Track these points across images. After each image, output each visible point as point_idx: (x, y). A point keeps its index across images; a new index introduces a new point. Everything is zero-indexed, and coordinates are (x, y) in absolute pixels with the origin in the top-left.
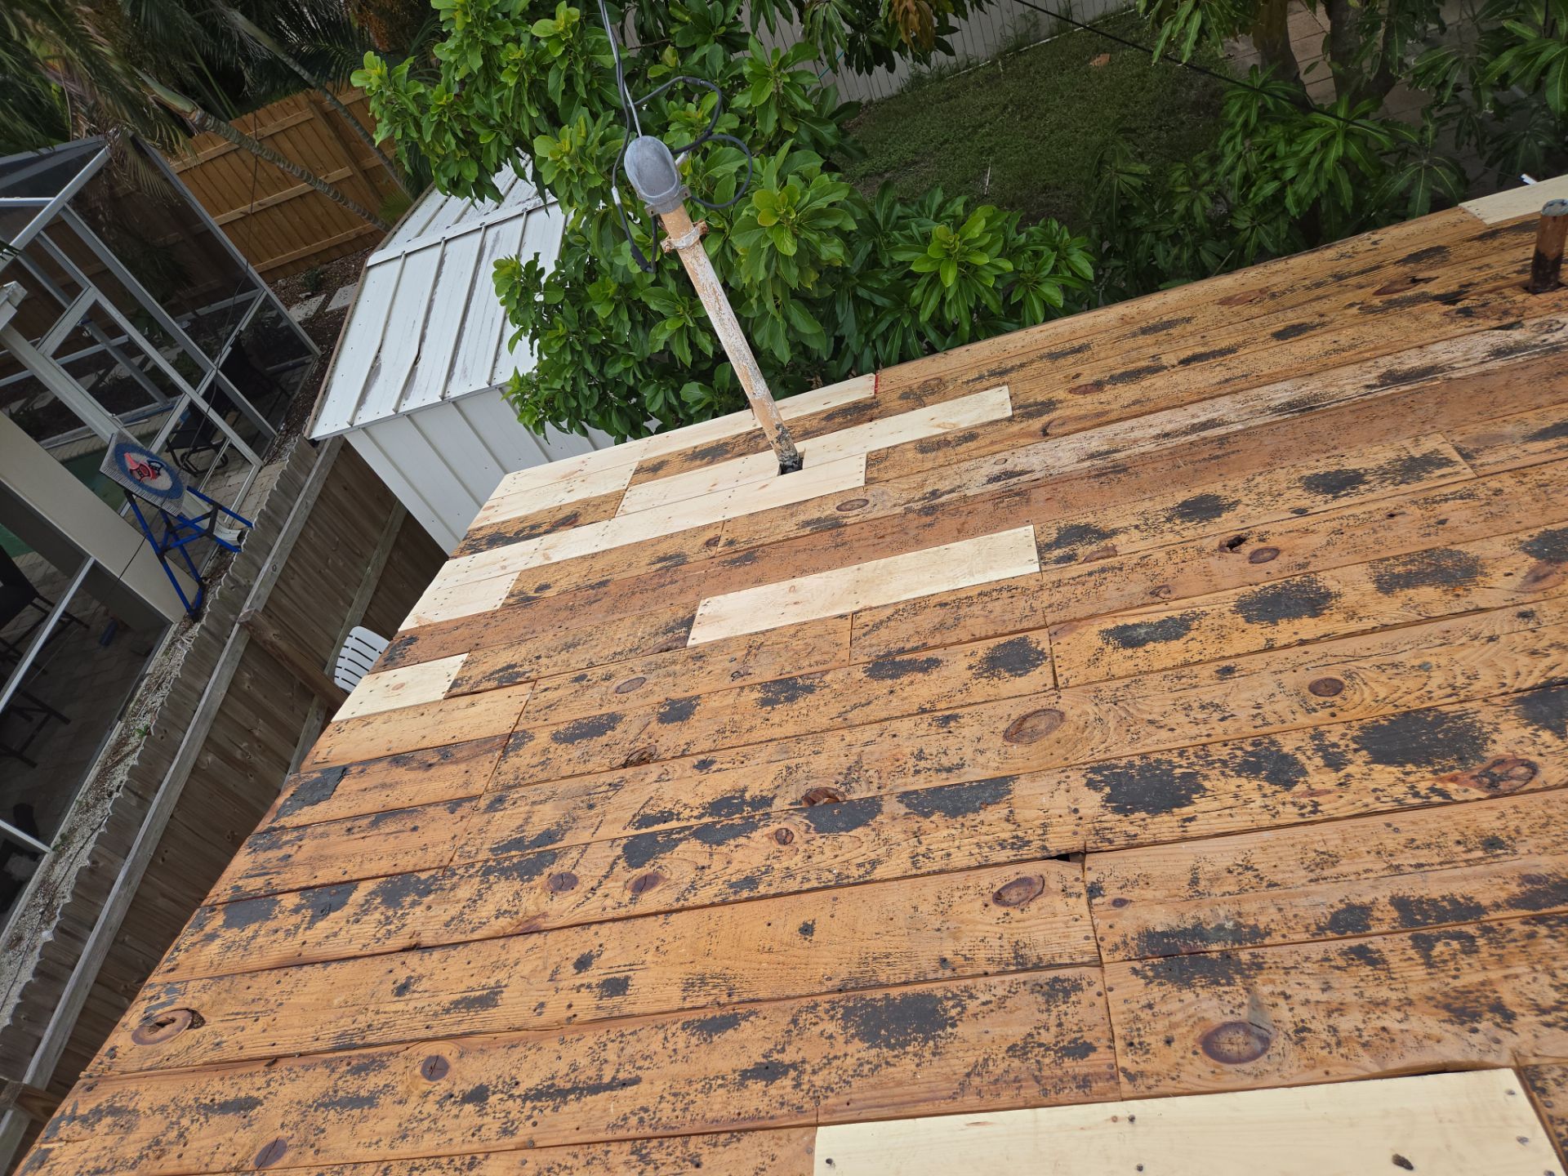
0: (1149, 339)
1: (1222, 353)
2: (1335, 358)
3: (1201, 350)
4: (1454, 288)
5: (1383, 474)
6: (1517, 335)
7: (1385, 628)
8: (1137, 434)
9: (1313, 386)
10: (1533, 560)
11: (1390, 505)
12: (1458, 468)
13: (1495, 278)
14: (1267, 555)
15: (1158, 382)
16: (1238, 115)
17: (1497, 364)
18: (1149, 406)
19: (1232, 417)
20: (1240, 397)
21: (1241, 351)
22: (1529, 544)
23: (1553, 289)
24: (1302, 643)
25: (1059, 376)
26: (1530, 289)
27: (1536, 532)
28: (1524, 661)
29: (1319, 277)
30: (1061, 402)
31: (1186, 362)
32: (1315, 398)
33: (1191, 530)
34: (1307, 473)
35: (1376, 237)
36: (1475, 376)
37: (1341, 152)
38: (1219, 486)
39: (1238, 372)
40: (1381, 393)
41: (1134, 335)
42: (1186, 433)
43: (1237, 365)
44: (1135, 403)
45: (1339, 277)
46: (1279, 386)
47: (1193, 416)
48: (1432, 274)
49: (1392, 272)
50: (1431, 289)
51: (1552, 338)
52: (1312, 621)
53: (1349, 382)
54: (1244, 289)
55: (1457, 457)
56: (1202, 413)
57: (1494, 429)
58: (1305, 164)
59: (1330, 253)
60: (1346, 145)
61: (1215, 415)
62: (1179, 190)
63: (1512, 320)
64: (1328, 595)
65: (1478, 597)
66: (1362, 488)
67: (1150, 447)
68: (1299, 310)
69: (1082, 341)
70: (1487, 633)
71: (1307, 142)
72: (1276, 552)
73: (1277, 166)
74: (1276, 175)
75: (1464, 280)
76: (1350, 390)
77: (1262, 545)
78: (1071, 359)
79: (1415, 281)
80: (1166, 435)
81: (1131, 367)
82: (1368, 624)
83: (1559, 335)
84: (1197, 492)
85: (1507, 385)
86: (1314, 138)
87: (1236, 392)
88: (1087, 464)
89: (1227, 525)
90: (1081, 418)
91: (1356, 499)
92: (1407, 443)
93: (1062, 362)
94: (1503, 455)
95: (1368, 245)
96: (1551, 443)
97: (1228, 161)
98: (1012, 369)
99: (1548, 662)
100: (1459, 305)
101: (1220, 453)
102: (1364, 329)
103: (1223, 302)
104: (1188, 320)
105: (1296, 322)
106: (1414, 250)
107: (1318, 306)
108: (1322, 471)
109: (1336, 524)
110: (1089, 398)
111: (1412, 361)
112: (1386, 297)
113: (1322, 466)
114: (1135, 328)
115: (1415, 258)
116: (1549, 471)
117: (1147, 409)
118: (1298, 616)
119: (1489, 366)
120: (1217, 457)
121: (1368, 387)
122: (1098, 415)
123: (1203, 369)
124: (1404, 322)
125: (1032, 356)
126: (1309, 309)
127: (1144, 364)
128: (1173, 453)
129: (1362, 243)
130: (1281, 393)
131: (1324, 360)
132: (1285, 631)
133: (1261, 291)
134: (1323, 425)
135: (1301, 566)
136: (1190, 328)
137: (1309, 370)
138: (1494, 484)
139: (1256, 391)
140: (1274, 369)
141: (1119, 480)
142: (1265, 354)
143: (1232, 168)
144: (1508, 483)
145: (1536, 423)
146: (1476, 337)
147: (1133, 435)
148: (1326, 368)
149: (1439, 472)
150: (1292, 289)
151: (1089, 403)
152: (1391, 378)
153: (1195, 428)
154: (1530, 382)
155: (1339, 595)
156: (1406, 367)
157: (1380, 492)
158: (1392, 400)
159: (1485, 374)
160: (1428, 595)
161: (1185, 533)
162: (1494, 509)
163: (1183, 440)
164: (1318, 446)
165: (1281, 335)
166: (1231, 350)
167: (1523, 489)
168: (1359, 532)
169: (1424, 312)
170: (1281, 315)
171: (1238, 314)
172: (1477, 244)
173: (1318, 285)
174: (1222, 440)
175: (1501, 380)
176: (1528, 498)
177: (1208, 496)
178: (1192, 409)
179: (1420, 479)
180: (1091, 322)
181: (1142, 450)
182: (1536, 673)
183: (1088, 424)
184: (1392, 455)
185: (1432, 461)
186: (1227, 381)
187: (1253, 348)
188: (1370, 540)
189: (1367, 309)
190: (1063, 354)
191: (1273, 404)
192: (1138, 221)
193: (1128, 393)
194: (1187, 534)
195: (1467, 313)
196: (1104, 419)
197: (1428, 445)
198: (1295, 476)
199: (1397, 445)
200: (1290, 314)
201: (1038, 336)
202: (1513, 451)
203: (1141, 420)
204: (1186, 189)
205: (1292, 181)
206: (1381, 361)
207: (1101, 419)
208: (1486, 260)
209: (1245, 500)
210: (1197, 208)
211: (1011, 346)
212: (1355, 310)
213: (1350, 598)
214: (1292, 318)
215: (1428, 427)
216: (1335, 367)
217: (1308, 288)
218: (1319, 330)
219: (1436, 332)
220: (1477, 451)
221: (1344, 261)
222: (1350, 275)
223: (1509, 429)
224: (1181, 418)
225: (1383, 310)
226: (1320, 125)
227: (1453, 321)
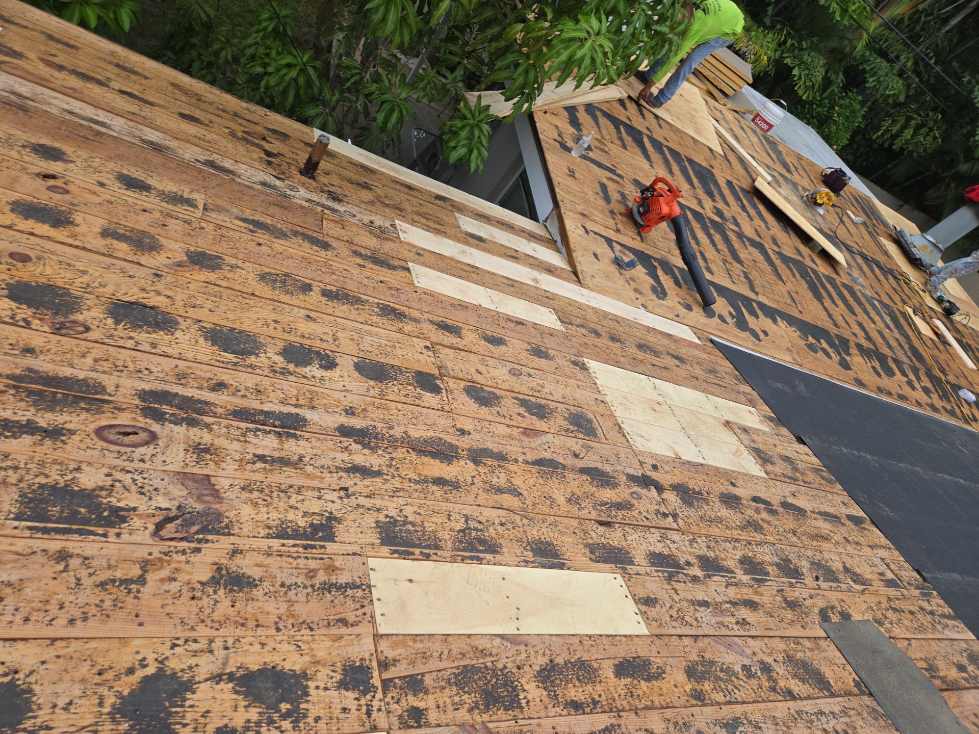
0: (116, 70)
1: (146, 102)
2: (196, 141)
3: (137, 93)
4: (275, 152)
5: (162, 194)
6: (278, 183)
7: (84, 249)
8: (55, 102)
9: (173, 144)
10: (185, 258)
11: (148, 206)
12: (197, 211)
13: (293, 160)
14: (60, 191)
15: (97, 90)
16: (265, 20)
17: (259, 187)
18: (79, 95)
19: (117, 129)
20: (131, 124)
21: (157, 108)
22: (191, 252)
23: (309, 178)
24: (32, 234)
25: (43, 48)
26: (302, 173)
27: (199, 250)
28: (136, 290)
29: (227, 108)
30: (28, 58)
31: (122, 92)
32: (167, 148)
33: (30, 157)
34: (125, 172)
35: (269, 113)
36: (244, 185)
37: (295, 76)
38: (72, 150)
39: (143, 114)
40: (199, 165)
41: (110, 63)
42: (83, 119)
43: (146, 111)
44: (71, 89)
45: (236, 115)
46: (156, 133)
47: (96, 115)
48: (274, 141)
49: (259, 129)
50: (267, 146)
51: (288, 192)
52: (49, 228)
53: (190, 153)
54: (190, 88)
55: (201, 207)
56: (102, 116)
57: (229, 207)
58: (278, 70)
59: (244, 104)
60: (298, 75)
61: (109, 122)
62: (220, 37)
63: (283, 177)
64: (71, 223)
65: (144, 259)
66: (145, 193)
67: (55, 111)
68: (203, 113)
69: (76, 44)
70: (131, 274)
71: (284, 58)
72: (68, 192)
73: (267, 60)
74: (265, 65)
75: (282, 152)
76: (187, 156)
77: (63, 186)
78: (60, 46)
79: (264, 139)
80: (71, 113)
81: (91, 74)
82: (77, 243)
83: (292, 193)
84: (56, 145)
85: (253, 196)
86: (288, 60)
87: (131, 120)
88: (7, 94)
89: (55, 167)
90: (30, 73)
91: (136, 195)
92: (187, 190)
93: (53, 44)
94: (221, 217)
95: (263, 113)
96: (245, 225)
97: (250, 41)
98: (17, 24)
99: (145, 295)
100: (270, 159)
101: (90, 137)
102: (222, 139)
103: (173, 84)
104: (146, 78)
105: (197, 116)
106: (278, 129)
107: (213, 118)
108: (133, 176)
109: (113, 199)
110: (48, 69)
111: (227, 164)
112: (245, 135)
113: (136, 173)
114: (115, 61)
115: (274, 132)
116: (231, 233)
117: (75, 95)
118: (44, 222)
119: (254, 185)
120: (87, 139)
121: (197, 160)
122: (42, 79)
123: (127, 101)
124: (241, 149)
125: (38, 28)
126: (209, 116)
127: (99, 77)
128: (64, 122)
129: (261, 111)
130: (154, 136)
131: (190, 138)
132: (29, 225)
133: (197, 94)
134: (157, 159)
135: (72, 204)
136: (143, 81)
137: (179, 137)
138: (204, 225)
139: (142, 127)
140: (163, 125)
141: (17, 113)
142: (166, 117)
143: (250, 46)
144: (211, 227)
145: (248, 214)
146: (262, 173)
147: (52, 101)
148: (188, 141)
149: (186, 208)
150: (211, 104)
151: (44, 71)
152: (211, 164)
153: (91, 120)
154: (263, 201)
155: (77, 226)
156: (221, 164)
157: (151, 199)
158: (201, 171)
159: (249, 187)
160: (123, 247)
161: (25, 157)
162: (192, 233)
163: (78, 120)
164: (145, 166)
165: (182, 116)
166: (152, 104)
167: (214, 233)
168: (120, 208)
169: (253, 151)
170: (193, 109)
171: (174, 94)
172: (302, 144)
173: (224, 111)
174: (99, 133)
175: (252, 192)
176: (211, 237)
177: (60, 150)
178: (99, 112)
179: (175, 205)
180: (94, 41)
181: (49, 110)
182: (135, 297)
183: (30, 78)
184: (175, 190)
185: (191, 203)
186: (134, 114)
187: (164, 111)
188: (122, 213)
189: (233, 134)
190: (58, 41)
191: (144, 137)
192: (194, 40)
193: (74, 82)
194: (26, 158)
195: (269, 163)
196: (44, 83)
197: (195, 196)
198: (118, 170)
199: (182, 188)
200: (198, 112)
201: (53, 23)
202: (227, 219)
203: (66, 98)
204: (223, 40)
205: (270, 74)
206: (214, 155)
207: (42, 82)
208: (298, 152)
209: (79, 164)
210: (223, 54)
211: (31, 14)
212: (227, 131)
213: (83, 229)
214: (197, 113)
215: (203, 190)
216: (192, 144)
217: (218, 109)
218: (202, 126)
219: (249, 161)
220: (212, 210)
221: (246, 111)
222: (242, 118)
223: (235, 210)
224: (89, 112)
225: (238, 139)
226: (294, 56)
227: (261, 162)
